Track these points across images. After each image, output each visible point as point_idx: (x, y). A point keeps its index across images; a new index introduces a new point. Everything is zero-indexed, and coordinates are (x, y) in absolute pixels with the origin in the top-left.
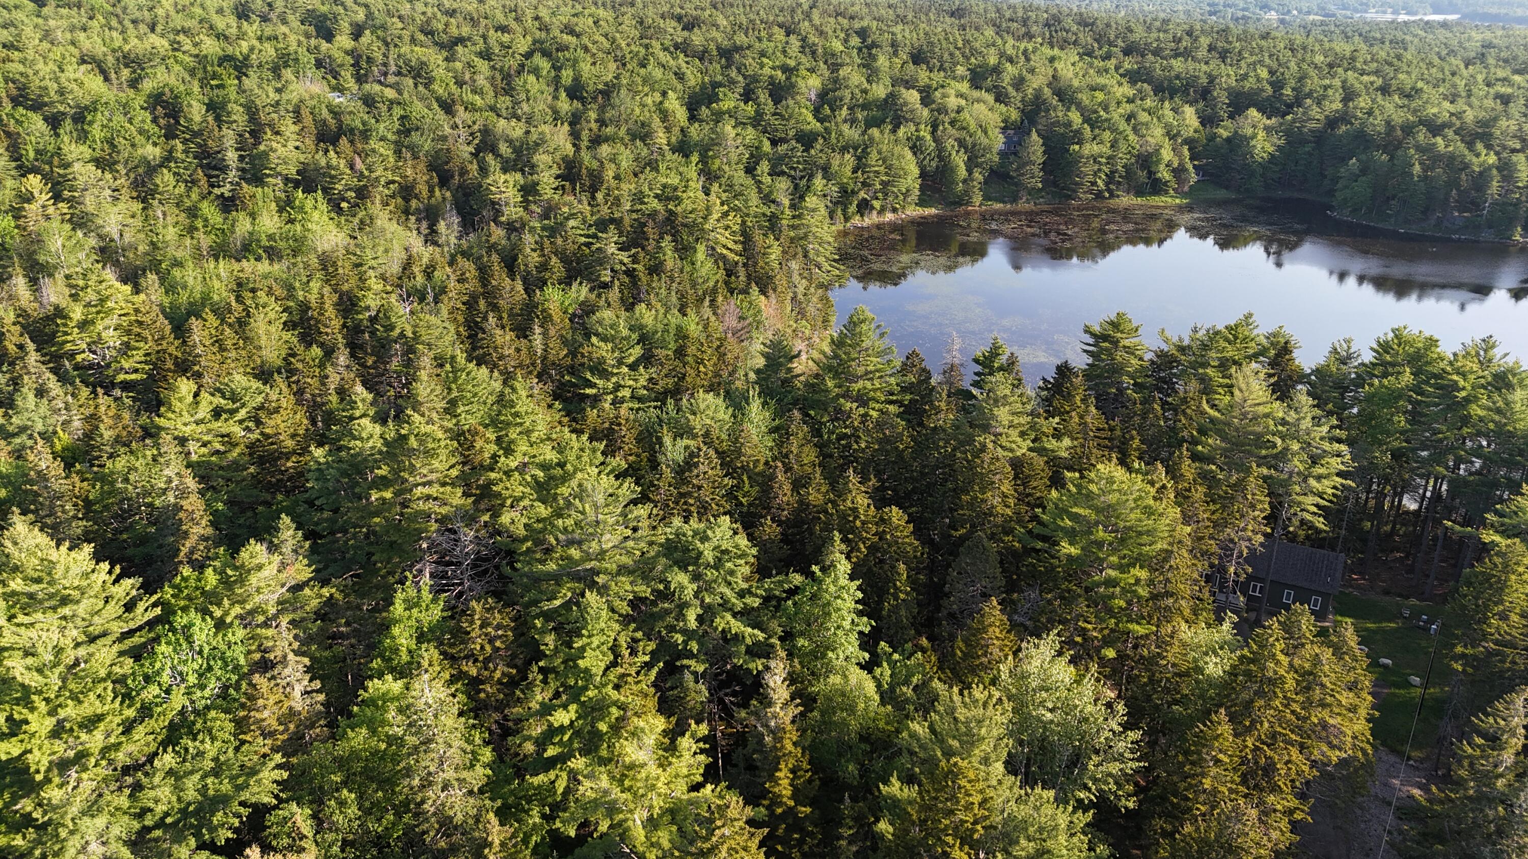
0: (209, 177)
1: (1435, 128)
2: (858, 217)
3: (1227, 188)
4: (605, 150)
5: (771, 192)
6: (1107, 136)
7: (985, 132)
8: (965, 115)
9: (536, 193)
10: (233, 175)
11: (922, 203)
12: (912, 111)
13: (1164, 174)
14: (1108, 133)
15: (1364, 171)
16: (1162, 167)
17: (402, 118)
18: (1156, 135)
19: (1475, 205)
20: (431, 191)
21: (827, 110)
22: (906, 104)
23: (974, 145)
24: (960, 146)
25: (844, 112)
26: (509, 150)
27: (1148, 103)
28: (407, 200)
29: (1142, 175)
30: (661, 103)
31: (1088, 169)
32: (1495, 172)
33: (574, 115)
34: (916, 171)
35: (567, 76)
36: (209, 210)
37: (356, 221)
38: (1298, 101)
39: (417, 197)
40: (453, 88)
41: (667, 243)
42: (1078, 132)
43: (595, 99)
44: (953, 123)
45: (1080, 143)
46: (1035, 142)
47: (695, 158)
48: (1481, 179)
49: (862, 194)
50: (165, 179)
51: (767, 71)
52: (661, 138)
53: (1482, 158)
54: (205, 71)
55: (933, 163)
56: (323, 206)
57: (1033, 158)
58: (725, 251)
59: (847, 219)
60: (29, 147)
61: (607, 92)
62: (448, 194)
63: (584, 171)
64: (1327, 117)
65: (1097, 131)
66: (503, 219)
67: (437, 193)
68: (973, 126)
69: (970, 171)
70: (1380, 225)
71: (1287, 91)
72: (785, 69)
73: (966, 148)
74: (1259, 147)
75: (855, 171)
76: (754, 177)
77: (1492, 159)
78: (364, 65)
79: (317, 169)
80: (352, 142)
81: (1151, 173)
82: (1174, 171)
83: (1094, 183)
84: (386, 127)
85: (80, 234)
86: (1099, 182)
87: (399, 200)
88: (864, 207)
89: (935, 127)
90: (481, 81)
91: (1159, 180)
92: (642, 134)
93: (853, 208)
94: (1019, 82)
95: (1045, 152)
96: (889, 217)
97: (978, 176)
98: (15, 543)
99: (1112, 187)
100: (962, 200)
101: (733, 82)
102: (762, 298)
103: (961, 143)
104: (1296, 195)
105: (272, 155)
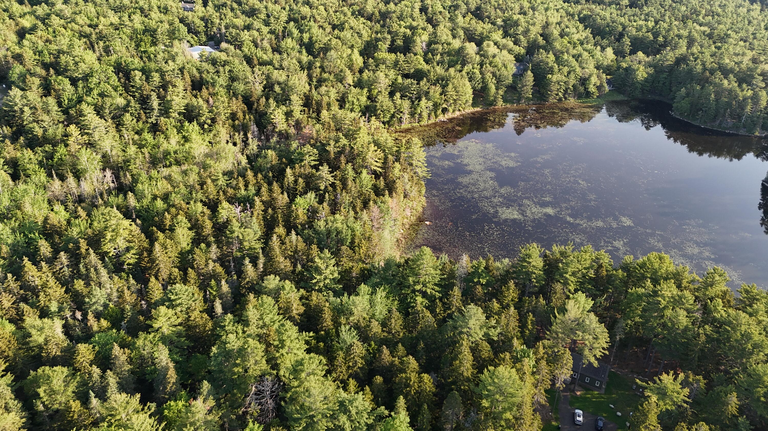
0: (145, 113)
1: (726, 72)
2: (442, 115)
3: (623, 94)
4: (323, 89)
5: (401, 108)
6: (566, 69)
7: (506, 67)
8: (497, 59)
9: (292, 116)
10: (156, 112)
11: (474, 105)
12: (471, 58)
13: (592, 89)
14: (566, 68)
15: (688, 95)
16: (591, 86)
17: (230, 71)
18: (591, 67)
19: (739, 117)
20: (244, 116)
21: (430, 55)
22: (468, 54)
23: (500, 76)
24: (493, 76)
25: (439, 57)
26: (280, 89)
27: (589, 47)
28: (234, 121)
29: (582, 89)
30: (350, 55)
31: (554, 88)
32: (750, 101)
33: (309, 63)
34: (471, 91)
35: (306, 36)
36: (148, 136)
37: (212, 135)
38: (664, 45)
39: (238, 119)
40: (253, 48)
41: (349, 166)
42: (552, 68)
43: (319, 54)
44: (490, 63)
45: (552, 74)
46: (529, 76)
47: (365, 90)
48: (742, 105)
49: (444, 106)
50: (127, 117)
51: (403, 30)
52: (350, 79)
53: (745, 92)
54: (137, 37)
55: (480, 86)
56: (197, 128)
57: (528, 83)
58: (375, 168)
59: (436, 116)
60: (65, 99)
61: (326, 49)
62: (252, 117)
63: (314, 102)
64: (676, 58)
65: (561, 67)
66: (277, 130)
67: (247, 117)
68: (500, 65)
69: (497, 89)
70: (693, 123)
71: (661, 39)
72: (412, 28)
73: (496, 77)
74: (640, 75)
75: (441, 94)
76: (393, 100)
77: (750, 93)
78: (210, 26)
79: (193, 106)
80: (207, 88)
81: (586, 89)
82: (597, 87)
83: (557, 95)
84: (222, 80)
85: (94, 154)
86: (560, 94)
87: (230, 121)
88: (445, 111)
89: (481, 65)
90: (266, 44)
91: (590, 92)
92: (340, 79)
93: (439, 111)
94: (526, 32)
95: (534, 81)
96: (457, 114)
97: (501, 92)
98: (115, 401)
99: (567, 96)
100: (493, 103)
101: (385, 38)
102: (390, 198)
103: (494, 74)
104: (657, 98)
105: (173, 103)
